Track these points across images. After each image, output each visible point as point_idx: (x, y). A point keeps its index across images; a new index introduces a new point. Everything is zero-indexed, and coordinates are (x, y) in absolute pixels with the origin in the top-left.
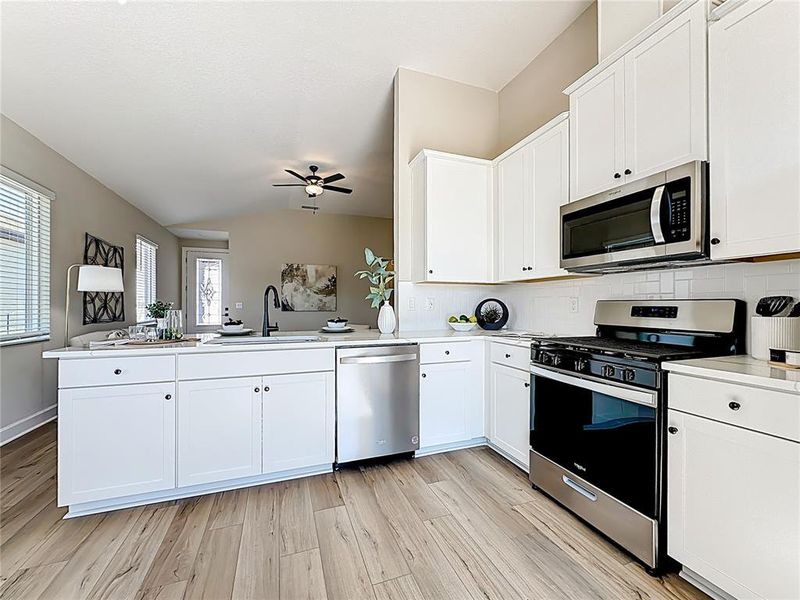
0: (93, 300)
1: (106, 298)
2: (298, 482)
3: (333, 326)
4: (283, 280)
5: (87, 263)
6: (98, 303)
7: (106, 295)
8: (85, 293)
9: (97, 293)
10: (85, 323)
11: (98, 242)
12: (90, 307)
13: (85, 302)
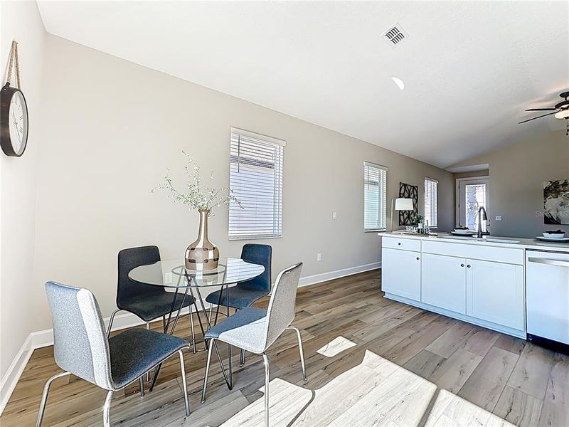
0: (403, 214)
1: (409, 213)
2: (493, 332)
3: (547, 236)
4: (546, 196)
5: (400, 197)
6: (405, 216)
7: (409, 211)
8: (400, 211)
9: (405, 211)
10: (400, 225)
11: (405, 185)
12: (402, 217)
13: (400, 215)
